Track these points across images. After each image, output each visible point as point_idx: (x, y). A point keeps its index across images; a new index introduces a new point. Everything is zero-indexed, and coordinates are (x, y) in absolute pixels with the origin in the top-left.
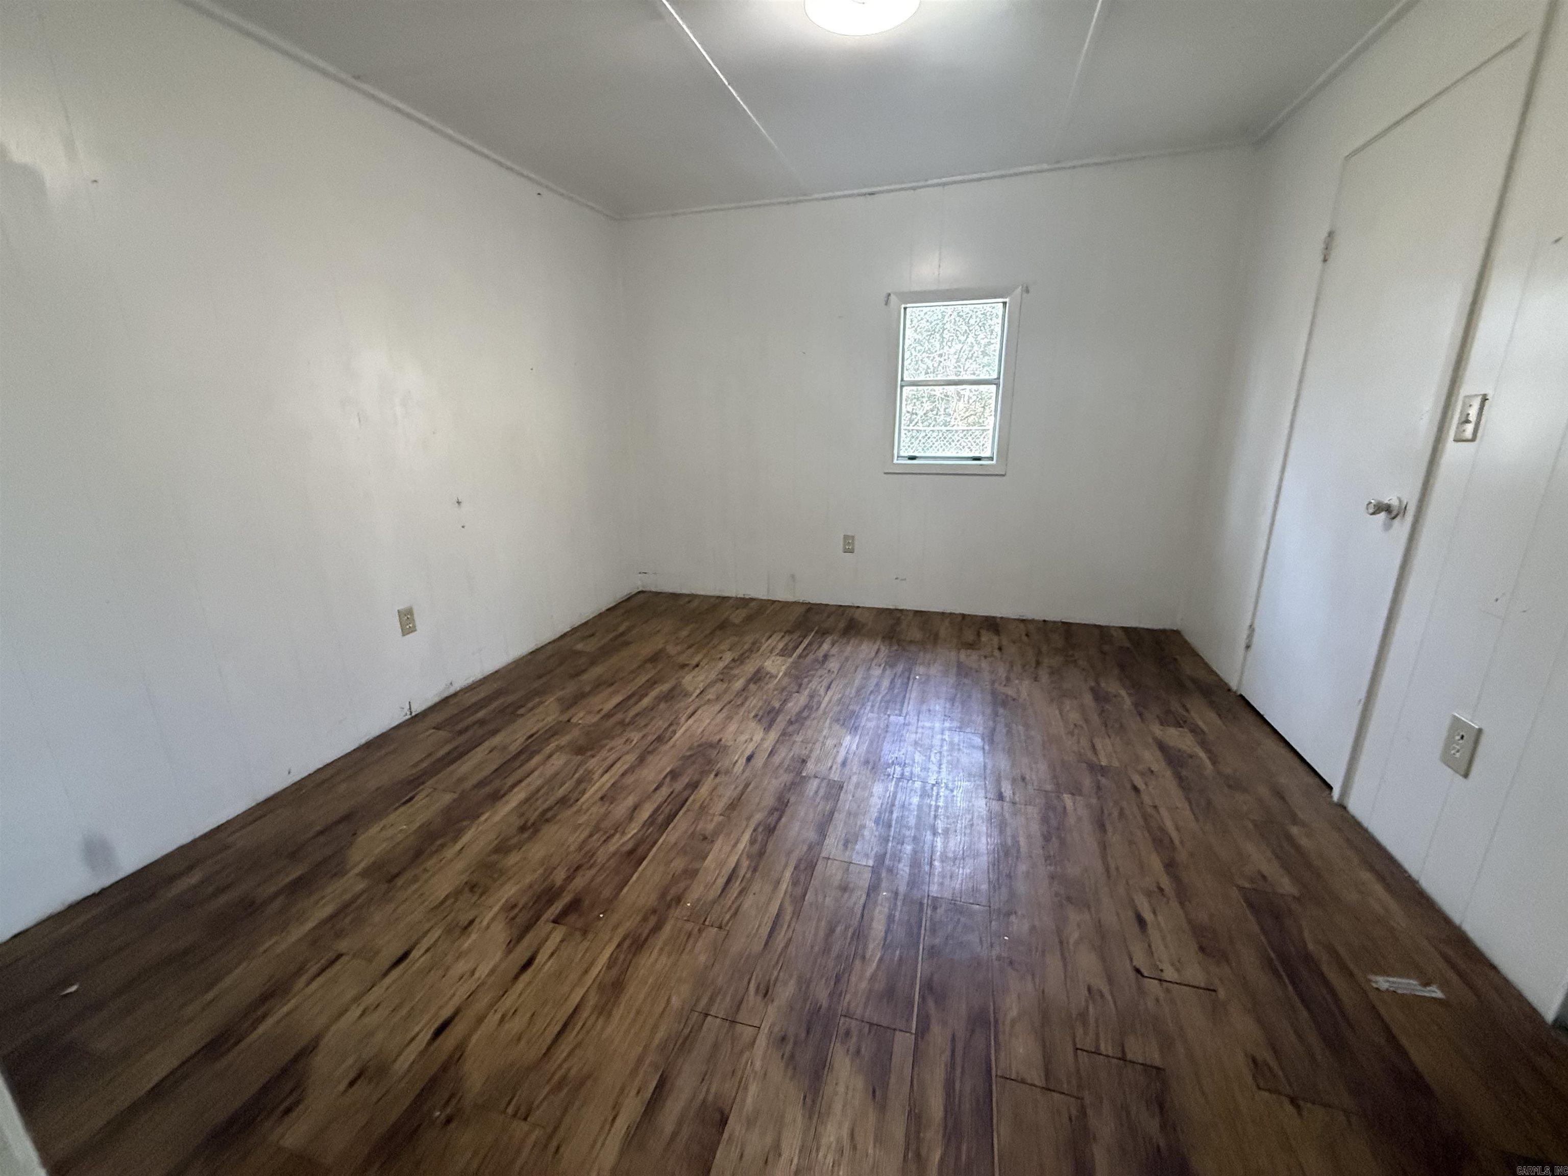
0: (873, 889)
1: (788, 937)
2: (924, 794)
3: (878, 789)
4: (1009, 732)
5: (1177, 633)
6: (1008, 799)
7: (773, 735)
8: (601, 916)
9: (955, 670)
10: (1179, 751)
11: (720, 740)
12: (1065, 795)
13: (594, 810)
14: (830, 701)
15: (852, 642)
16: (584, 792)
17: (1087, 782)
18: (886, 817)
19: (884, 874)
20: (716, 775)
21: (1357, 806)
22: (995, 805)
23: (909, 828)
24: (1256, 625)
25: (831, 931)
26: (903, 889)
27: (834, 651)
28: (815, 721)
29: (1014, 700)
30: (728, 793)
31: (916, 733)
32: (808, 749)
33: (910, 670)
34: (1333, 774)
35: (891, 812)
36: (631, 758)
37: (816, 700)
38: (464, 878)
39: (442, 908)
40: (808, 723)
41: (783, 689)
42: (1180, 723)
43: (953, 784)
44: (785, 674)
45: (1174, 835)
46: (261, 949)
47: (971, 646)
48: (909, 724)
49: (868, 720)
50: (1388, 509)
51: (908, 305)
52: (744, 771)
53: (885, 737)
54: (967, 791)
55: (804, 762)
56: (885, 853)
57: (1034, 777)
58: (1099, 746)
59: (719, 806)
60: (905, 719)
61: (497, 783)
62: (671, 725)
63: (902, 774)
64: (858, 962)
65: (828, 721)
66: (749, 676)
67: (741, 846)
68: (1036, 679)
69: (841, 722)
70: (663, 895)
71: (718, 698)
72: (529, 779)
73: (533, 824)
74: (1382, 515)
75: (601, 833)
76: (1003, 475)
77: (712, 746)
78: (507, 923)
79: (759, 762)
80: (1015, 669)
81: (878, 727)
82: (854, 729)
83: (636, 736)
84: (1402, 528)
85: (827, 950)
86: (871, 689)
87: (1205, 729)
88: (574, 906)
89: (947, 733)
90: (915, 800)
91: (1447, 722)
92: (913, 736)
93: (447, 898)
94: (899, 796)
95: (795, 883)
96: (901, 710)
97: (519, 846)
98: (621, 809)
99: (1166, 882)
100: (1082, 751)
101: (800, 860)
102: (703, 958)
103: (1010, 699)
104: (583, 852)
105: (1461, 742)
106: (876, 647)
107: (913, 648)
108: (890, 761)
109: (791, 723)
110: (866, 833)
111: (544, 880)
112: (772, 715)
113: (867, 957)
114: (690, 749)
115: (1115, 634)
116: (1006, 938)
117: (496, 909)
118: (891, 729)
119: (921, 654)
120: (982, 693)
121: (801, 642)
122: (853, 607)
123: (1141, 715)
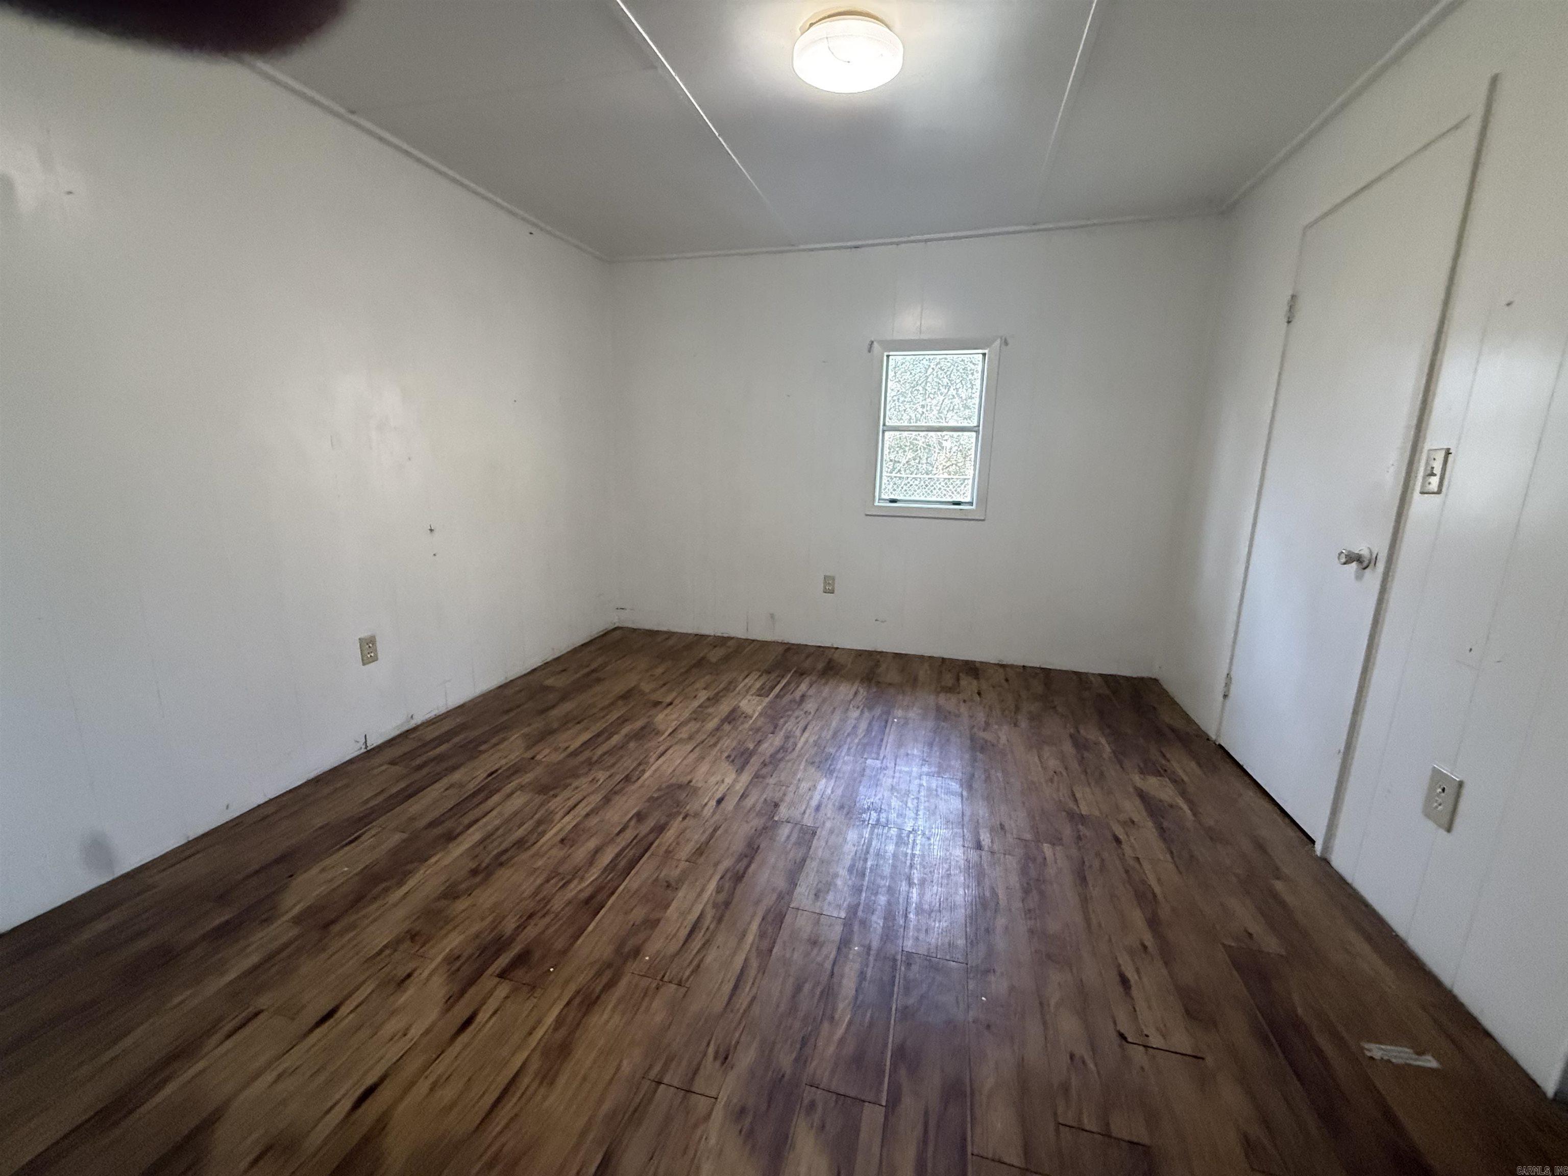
0: (845, 943)
1: (751, 994)
2: (901, 841)
3: (852, 835)
4: (988, 779)
5: (1155, 681)
6: (986, 848)
7: (745, 777)
8: (552, 970)
9: (933, 713)
10: (1161, 801)
11: (690, 781)
12: (1045, 845)
13: (554, 852)
14: (807, 741)
15: (830, 683)
16: (544, 833)
17: (1067, 832)
18: (860, 866)
19: (856, 928)
20: (684, 818)
21: (1341, 862)
22: (973, 855)
23: (883, 878)
24: (1233, 674)
25: (798, 989)
26: (875, 944)
27: (812, 692)
28: (790, 764)
29: (993, 745)
30: (696, 837)
31: (893, 777)
32: (782, 792)
33: (888, 713)
34: (1316, 828)
35: (866, 860)
36: (596, 799)
37: (792, 740)
38: (405, 926)
39: (379, 958)
40: (782, 765)
41: (758, 730)
42: (1161, 772)
43: (930, 831)
44: (760, 714)
45: (1157, 890)
46: (169, 1005)
47: (950, 690)
48: (886, 768)
49: (844, 763)
50: (1358, 559)
51: (891, 353)
52: (714, 813)
53: (860, 782)
54: (944, 839)
55: (776, 805)
56: (858, 904)
57: (1013, 825)
58: (1078, 795)
59: (685, 851)
60: (882, 763)
61: (449, 824)
62: (640, 764)
63: (878, 820)
64: (826, 1025)
65: (803, 764)
66: (724, 714)
67: (706, 896)
68: (1016, 725)
69: (816, 764)
70: (620, 947)
71: (690, 738)
72: (484, 820)
73: (487, 867)
74: (1354, 565)
75: (559, 877)
76: (983, 520)
77: (680, 787)
78: (449, 976)
79: (729, 805)
80: (994, 713)
81: (854, 771)
82: (830, 772)
83: (602, 776)
84: (1373, 578)
85: (793, 1008)
86: (848, 731)
87: (1186, 778)
88: (523, 959)
89: (924, 777)
90: (891, 848)
91: (1429, 773)
92: (890, 780)
93: (386, 947)
94: (874, 843)
95: (762, 935)
96: (878, 754)
97: (469, 892)
98: (581, 853)
99: (1148, 939)
100: (1062, 799)
101: (768, 912)
102: (658, 1019)
103: (989, 744)
104: (538, 898)
105: (1443, 794)
106: (854, 689)
107: (892, 691)
108: (866, 807)
109: (764, 764)
110: (839, 882)
111: (492, 931)
112: (745, 756)
113: (837, 1016)
114: (659, 790)
115: (1094, 681)
116: (983, 998)
117: (439, 959)
118: (868, 772)
119: (900, 697)
120: (960, 737)
121: (779, 682)
122: (833, 648)
123: (1121, 763)
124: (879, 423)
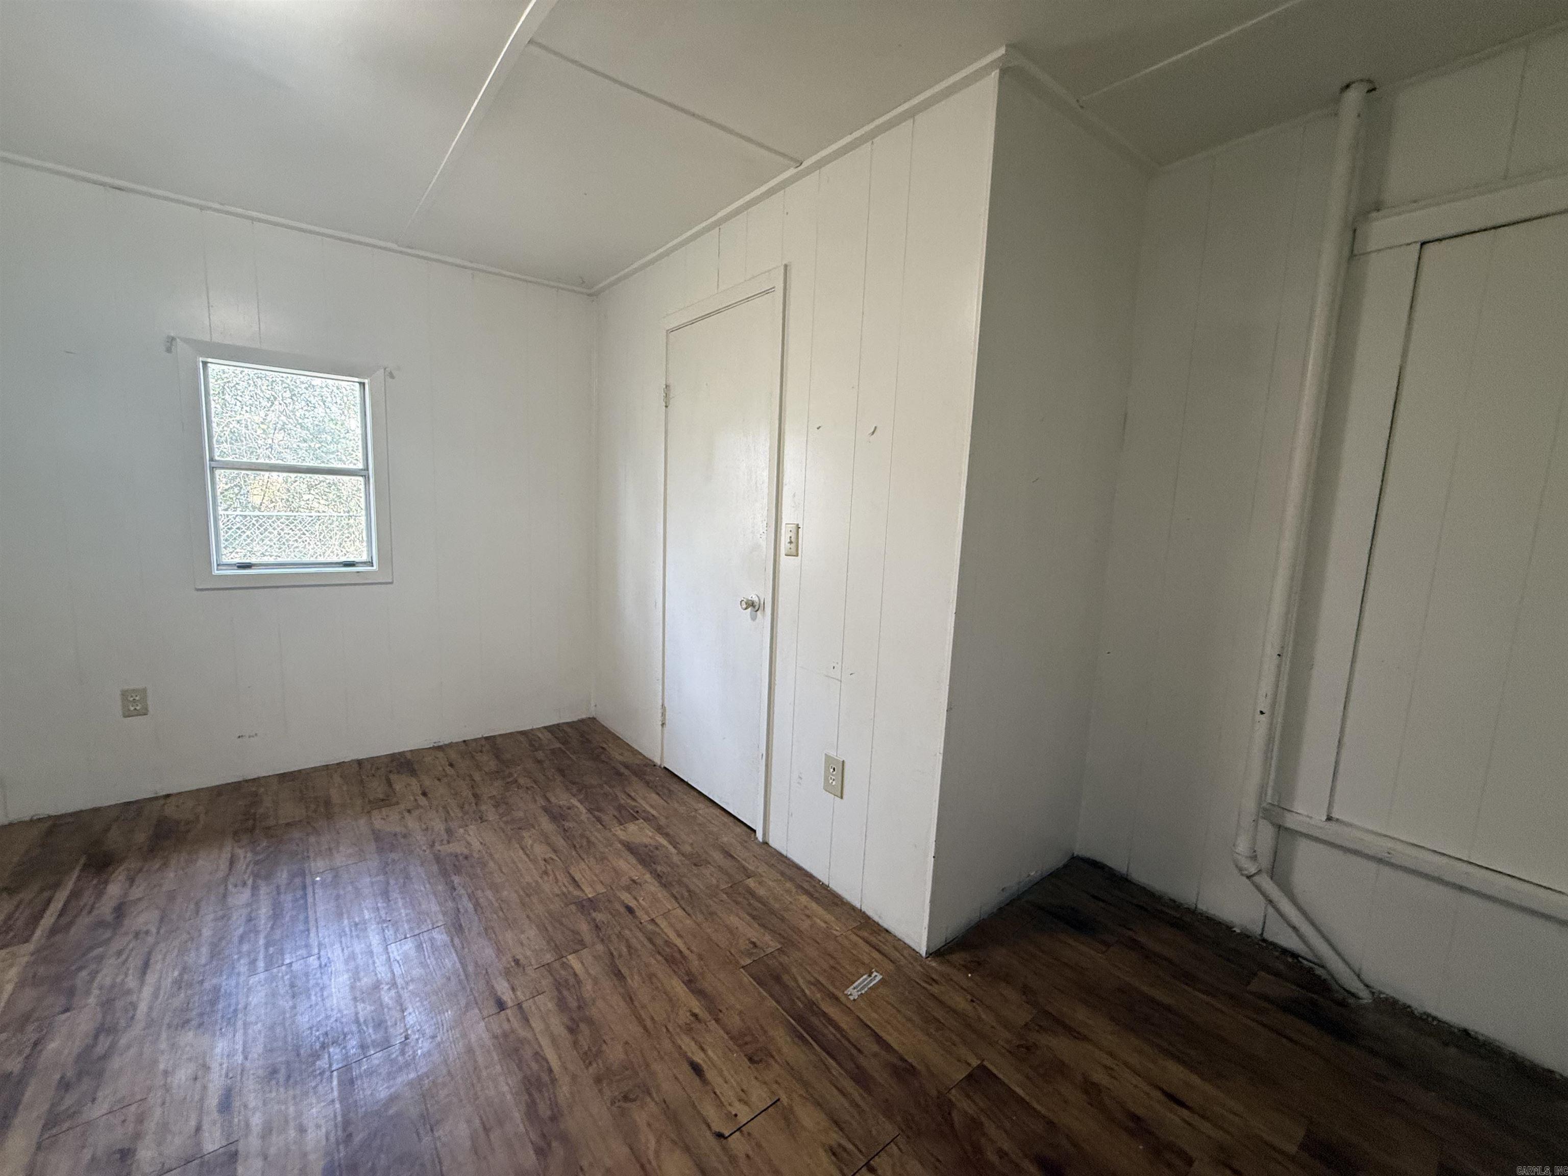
3: (309, 1111)
4: (477, 906)
5: (593, 719)
9: (373, 846)
10: (646, 846)
12: (569, 957)
15: (173, 862)
17: (584, 927)
18: (343, 1155)
22: (498, 1022)
24: (666, 705)
27: (137, 892)
29: (466, 858)
31: (345, 971)
32: (130, 1120)
33: (301, 873)
34: (753, 819)
35: (350, 1138)
40: (116, 1063)
41: (26, 1018)
42: (634, 815)
43: (429, 1024)
45: (679, 943)
47: (386, 802)
48: (328, 963)
49: (251, 991)
50: (753, 605)
51: (210, 360)
54: (454, 1024)
55: (126, 1154)
57: (529, 953)
58: (577, 876)
60: (319, 956)
63: (344, 1055)
65: (165, 1034)
68: (482, 819)
69: (194, 1024)
74: (750, 610)
76: (391, 583)
80: (451, 813)
81: (275, 995)
82: (228, 1022)
84: (765, 619)
86: (238, 932)
87: (654, 813)
90: (383, 1089)
91: (823, 763)
92: (341, 978)
94: (351, 1099)
96: (308, 947)
99: (695, 1005)
100: (564, 890)
103: (461, 858)
105: (834, 773)
106: (226, 855)
107: (296, 834)
108: (318, 1046)
109: (65, 1085)
115: (540, 735)
118: (299, 983)
119: (312, 839)
120: (422, 865)
121: (49, 901)
122: (156, 798)
123: (599, 820)
124: (202, 457)
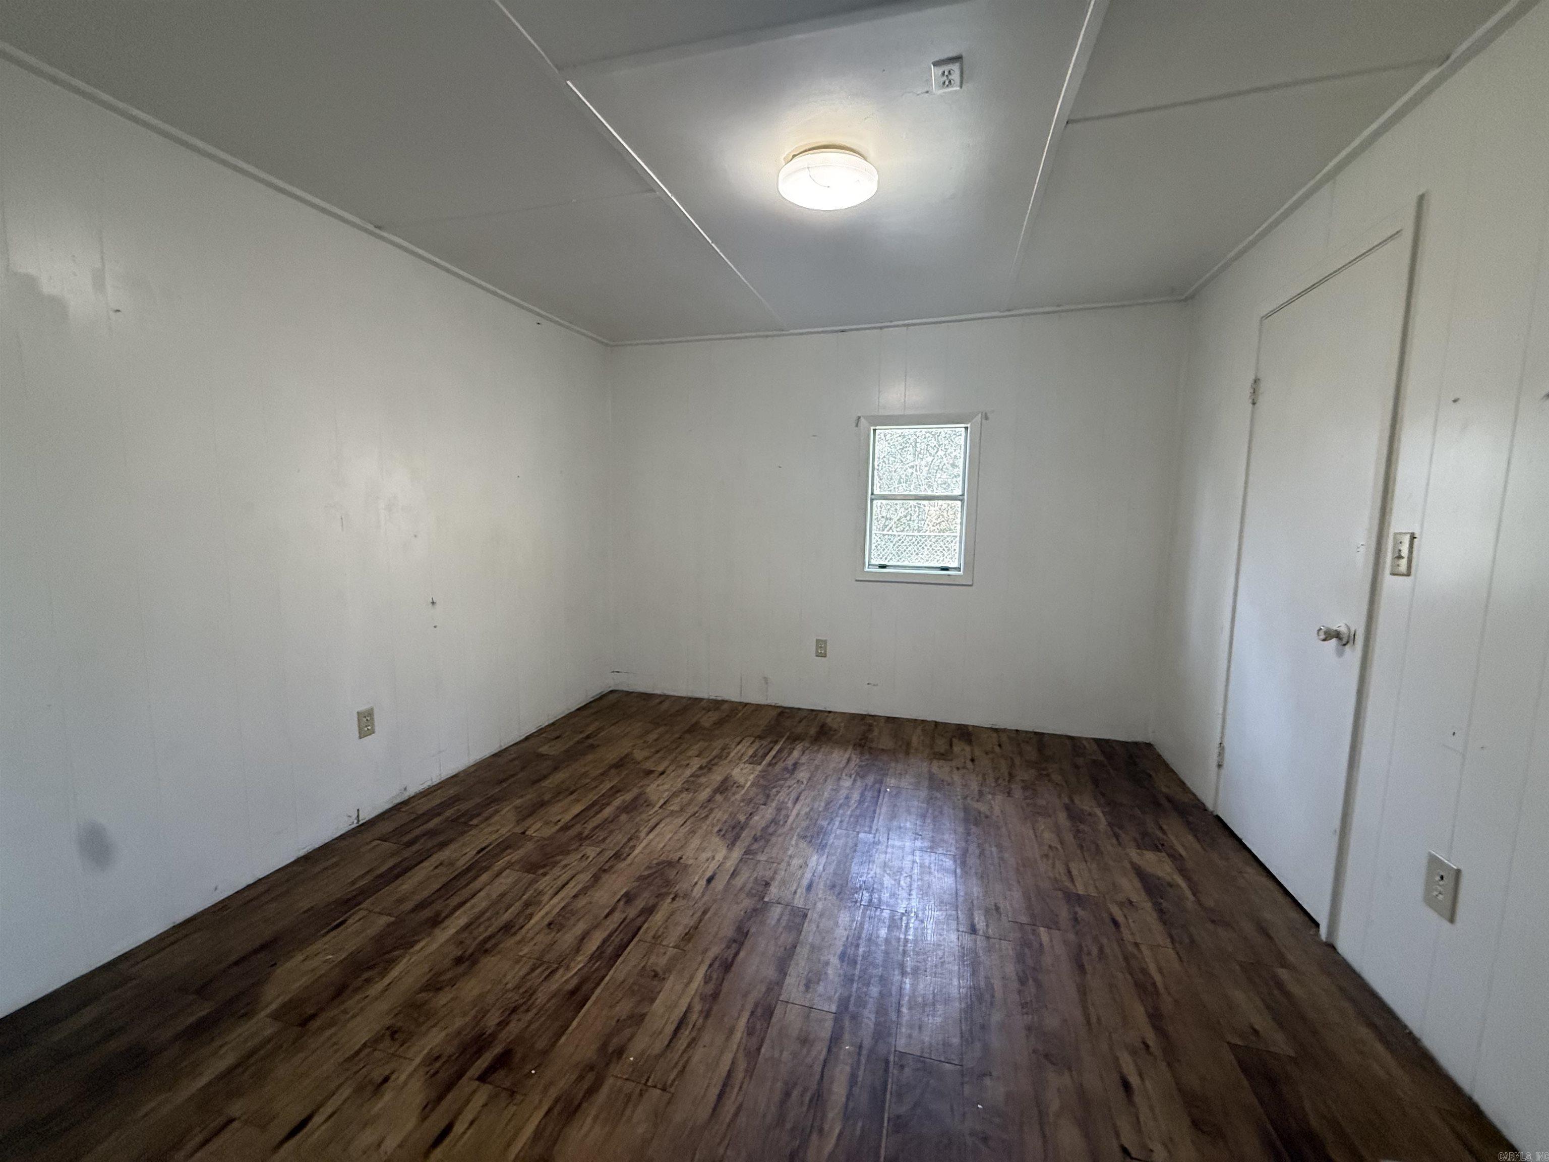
0: (835, 1040)
1: (737, 1104)
2: (894, 924)
3: (844, 918)
4: (982, 854)
5: (1149, 746)
6: (981, 933)
7: (737, 854)
8: (533, 1072)
9: (926, 783)
10: (1159, 879)
11: (681, 858)
12: (1042, 929)
13: (539, 938)
14: (798, 815)
15: (823, 749)
16: (531, 916)
17: (1064, 913)
18: (852, 952)
19: (847, 1023)
20: (673, 899)
21: (1347, 947)
22: (967, 940)
23: (876, 966)
24: (1225, 744)
25: (787, 1094)
26: (867, 1042)
27: (804, 759)
28: (780, 839)
29: (987, 817)
30: (686, 920)
31: (886, 853)
32: (773, 870)
33: (881, 782)
34: (1319, 910)
35: (858, 946)
36: (585, 877)
37: (784, 812)
38: (388, 1021)
39: (357, 1059)
40: (773, 839)
41: (751, 800)
42: (1159, 846)
43: (923, 913)
44: (752, 785)
45: (1158, 978)
46: (140, 1114)
47: (943, 756)
48: (879, 842)
49: (836, 837)
50: (1337, 635)
51: (877, 427)
52: (703, 895)
53: (853, 858)
54: (937, 922)
55: (767, 884)
56: (850, 997)
57: (1008, 907)
58: (1075, 872)
59: (674, 935)
60: (874, 837)
61: (437, 906)
62: (630, 839)
63: (870, 901)
64: (814, 1137)
65: (795, 837)
66: (715, 785)
67: (694, 986)
68: (1009, 794)
69: (808, 839)
70: (604, 1046)
71: (682, 810)
72: (473, 901)
73: (472, 955)
74: (1334, 642)
75: (545, 966)
76: (970, 586)
77: (670, 864)
78: (426, 1080)
79: (719, 885)
80: (988, 782)
81: (846, 845)
82: (822, 847)
83: (591, 851)
84: (1354, 654)
85: (781, 1119)
86: (841, 802)
87: (1184, 853)
88: (504, 1060)
89: (918, 853)
90: (883, 932)
91: (1424, 861)
92: (883, 856)
93: (365, 1045)
94: (866, 926)
95: (750, 1031)
96: (871, 827)
97: (452, 982)
98: (568, 938)
99: (1151, 1038)
100: (1057, 876)
101: (756, 1005)
102: (640, 1130)
103: (982, 815)
104: (521, 991)
105: (1441, 883)
106: (847, 756)
107: (885, 758)
108: (858, 886)
109: (755, 839)
110: (830, 971)
111: (474, 1028)
112: (737, 830)
113: (826, 1127)
114: (649, 868)
115: (1087, 746)
116: (979, 1106)
117: (418, 1060)
118: (860, 846)
119: (893, 765)
120: (954, 809)
121: (772, 748)
122: (825, 711)
123: (1117, 836)
124: (867, 492)
